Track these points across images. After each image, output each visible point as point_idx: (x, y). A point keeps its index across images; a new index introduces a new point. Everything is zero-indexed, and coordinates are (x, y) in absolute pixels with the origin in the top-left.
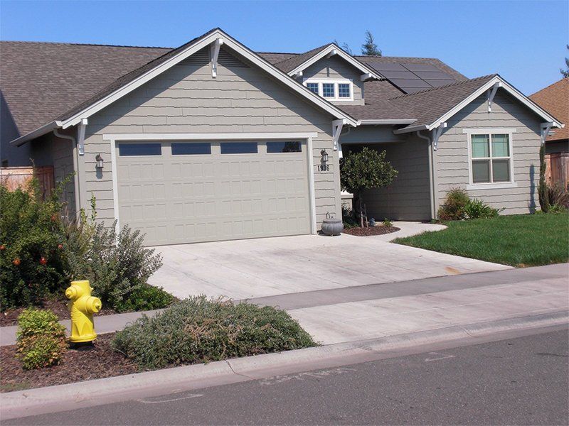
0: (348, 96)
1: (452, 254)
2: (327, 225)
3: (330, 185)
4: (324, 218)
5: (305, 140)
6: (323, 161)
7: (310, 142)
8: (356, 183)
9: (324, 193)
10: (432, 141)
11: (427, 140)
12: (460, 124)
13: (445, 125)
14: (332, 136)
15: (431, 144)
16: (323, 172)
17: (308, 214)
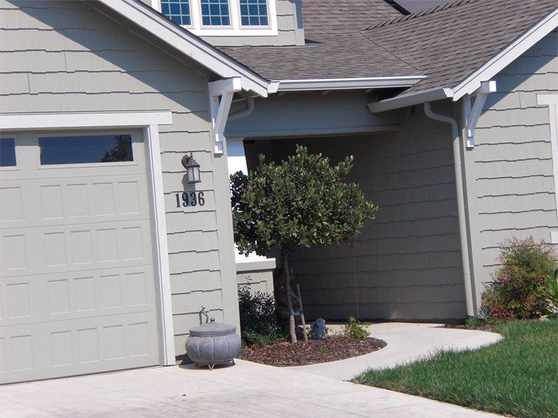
0: (264, 21)
1: (501, 413)
2: (198, 341)
3: (207, 242)
4: (193, 323)
5: (141, 132)
6: (189, 183)
7: (154, 136)
8: (275, 234)
9: (191, 262)
10: (460, 126)
11: (449, 125)
12: (530, 83)
13: (493, 87)
14: (210, 121)
15: (460, 135)
16: (190, 208)
17: (154, 315)
